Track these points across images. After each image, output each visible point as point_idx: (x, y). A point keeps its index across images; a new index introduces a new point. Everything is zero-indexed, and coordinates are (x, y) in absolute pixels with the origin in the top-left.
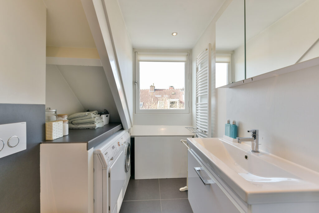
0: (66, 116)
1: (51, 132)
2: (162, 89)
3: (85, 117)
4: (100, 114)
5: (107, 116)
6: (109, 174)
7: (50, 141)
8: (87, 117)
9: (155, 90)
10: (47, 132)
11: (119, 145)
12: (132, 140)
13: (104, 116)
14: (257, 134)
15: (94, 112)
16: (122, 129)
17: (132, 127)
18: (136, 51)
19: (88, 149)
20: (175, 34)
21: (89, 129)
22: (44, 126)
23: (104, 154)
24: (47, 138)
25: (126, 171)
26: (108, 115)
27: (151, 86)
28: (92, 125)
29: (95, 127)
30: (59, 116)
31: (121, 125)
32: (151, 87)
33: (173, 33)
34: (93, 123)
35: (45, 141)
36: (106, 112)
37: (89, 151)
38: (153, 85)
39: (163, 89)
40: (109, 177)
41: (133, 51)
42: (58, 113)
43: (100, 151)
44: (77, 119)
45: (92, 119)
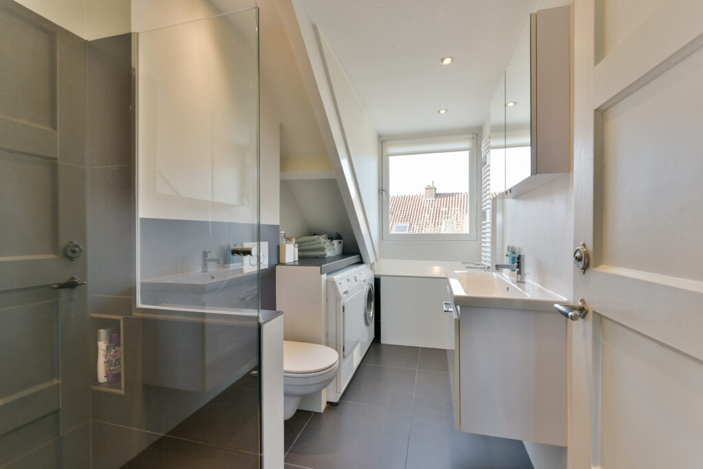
0: (294, 239)
1: (285, 254)
2: (453, 194)
3: (313, 243)
4: (331, 239)
5: (340, 242)
6: (343, 307)
7: (284, 264)
8: (316, 242)
9: (437, 195)
10: (281, 255)
11: (356, 280)
12: (377, 281)
13: (335, 242)
14: (522, 259)
15: (324, 236)
16: (361, 262)
17: (377, 261)
18: (383, 141)
19: (321, 274)
20: (443, 112)
21: (318, 257)
22: (278, 247)
23: (337, 283)
24: (281, 261)
25: (367, 324)
26: (342, 241)
27: (428, 188)
28: (322, 253)
29: (326, 255)
30: (288, 239)
31: (358, 256)
32: (426, 189)
33: (439, 112)
34: (323, 249)
35: (279, 263)
36: (339, 237)
37: (322, 276)
38: (431, 186)
39: (456, 194)
40: (343, 311)
41: (379, 140)
42: (287, 236)
43: (333, 279)
44: (304, 244)
45: (322, 245)
